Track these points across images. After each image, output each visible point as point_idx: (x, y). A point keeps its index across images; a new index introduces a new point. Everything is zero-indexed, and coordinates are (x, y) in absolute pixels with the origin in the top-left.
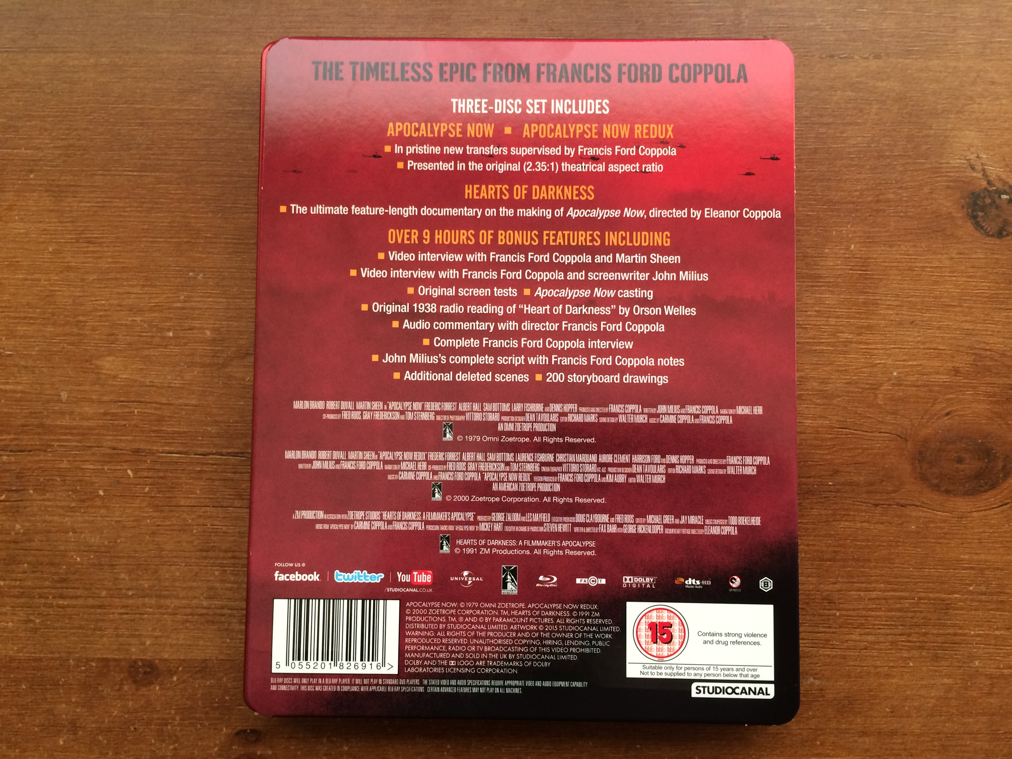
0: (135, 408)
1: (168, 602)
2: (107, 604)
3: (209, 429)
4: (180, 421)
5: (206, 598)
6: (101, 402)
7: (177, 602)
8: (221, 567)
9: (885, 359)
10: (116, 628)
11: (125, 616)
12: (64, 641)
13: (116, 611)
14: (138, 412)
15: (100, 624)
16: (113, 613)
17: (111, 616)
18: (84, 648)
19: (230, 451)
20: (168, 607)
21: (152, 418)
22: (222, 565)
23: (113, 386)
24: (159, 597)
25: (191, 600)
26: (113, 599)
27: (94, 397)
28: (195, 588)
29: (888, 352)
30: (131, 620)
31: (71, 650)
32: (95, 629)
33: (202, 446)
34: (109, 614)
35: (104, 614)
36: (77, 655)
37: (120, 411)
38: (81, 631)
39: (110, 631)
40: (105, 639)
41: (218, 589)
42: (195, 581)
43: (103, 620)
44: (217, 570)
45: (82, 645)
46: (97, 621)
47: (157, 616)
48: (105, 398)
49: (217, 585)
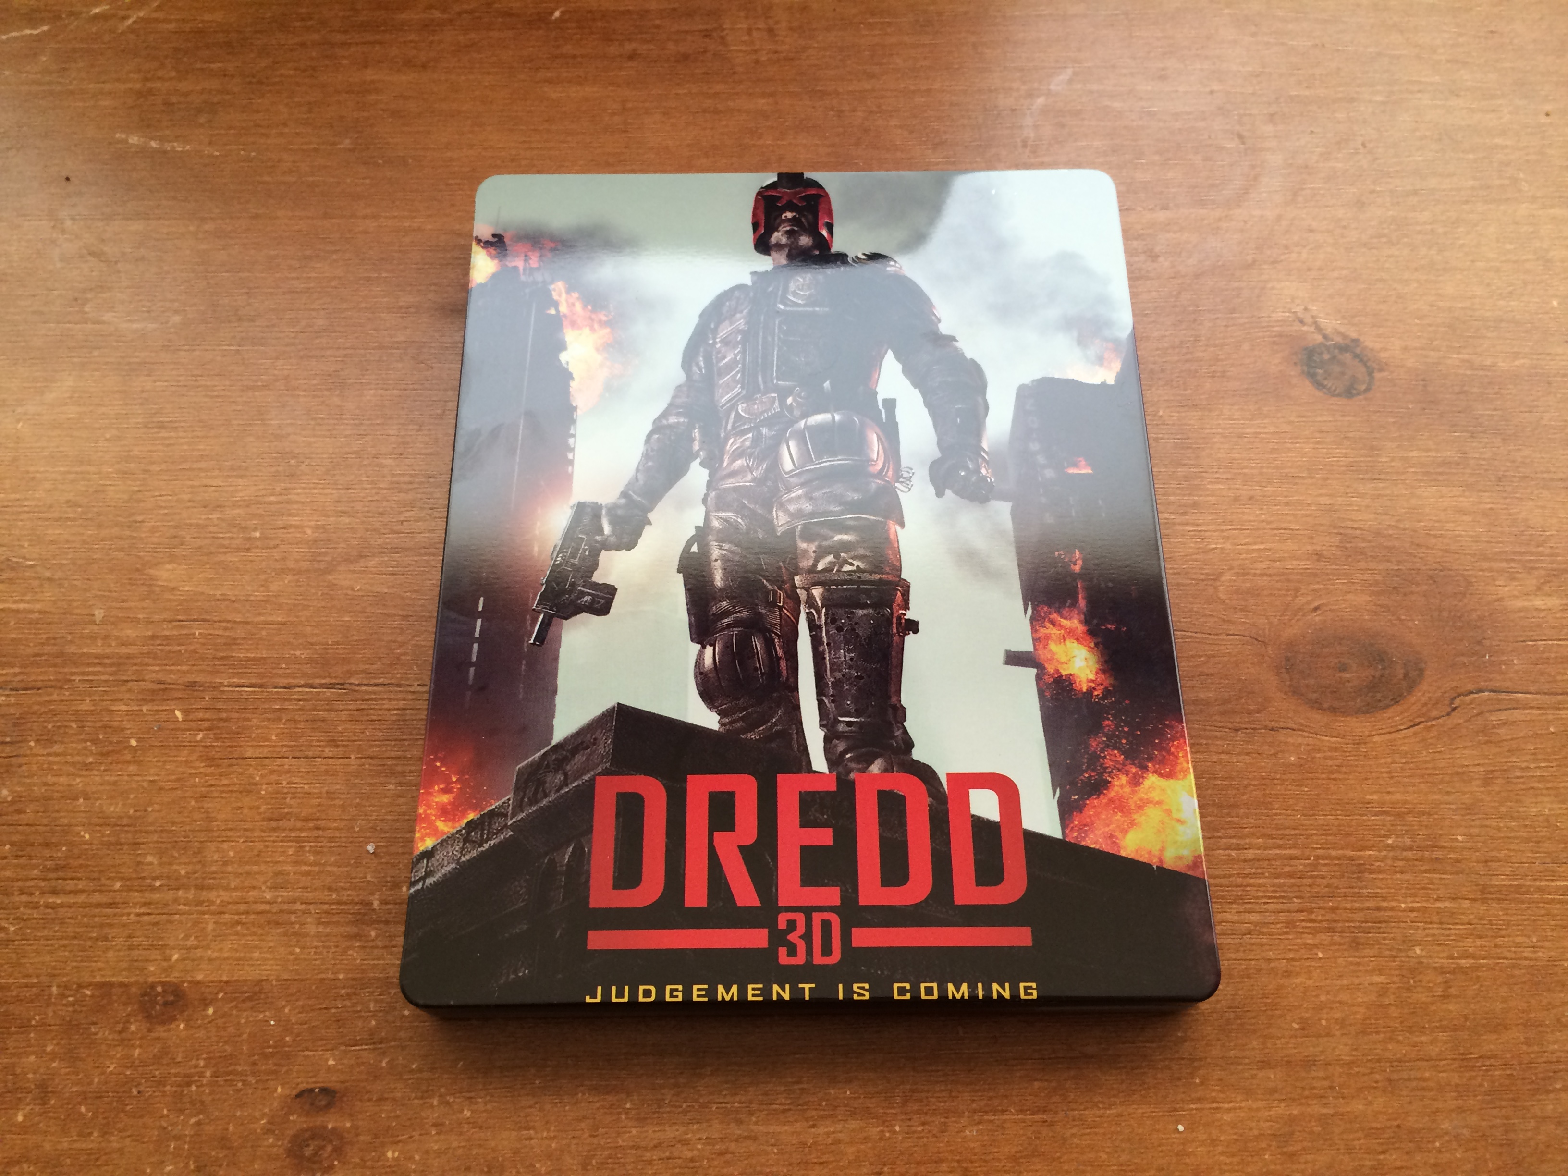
0: (197, 629)
1: (212, 895)
2: (121, 901)
3: (298, 653)
4: (258, 644)
5: (271, 888)
6: (150, 622)
7: (225, 895)
8: (297, 842)
9: (1221, 544)
10: (130, 937)
11: (146, 918)
12: (48, 958)
13: (134, 910)
14: (200, 634)
15: (107, 930)
16: (129, 914)
17: (125, 918)
18: (77, 967)
19: (324, 681)
20: (212, 903)
21: (219, 641)
22: (298, 840)
23: (170, 600)
24: (202, 888)
25: (248, 892)
26: (131, 894)
27: (141, 616)
28: (256, 873)
29: (1225, 534)
30: (157, 924)
31: (57, 972)
32: (97, 939)
33: (286, 676)
34: (123, 915)
35: (115, 915)
36: (65, 979)
37: (175, 633)
38: (75, 942)
39: (119, 941)
40: (110, 954)
41: (288, 874)
42: (256, 863)
43: (111, 925)
44: (291, 847)
45: (75, 964)
46: (102, 926)
47: (195, 916)
48: (156, 617)
49: (288, 868)
